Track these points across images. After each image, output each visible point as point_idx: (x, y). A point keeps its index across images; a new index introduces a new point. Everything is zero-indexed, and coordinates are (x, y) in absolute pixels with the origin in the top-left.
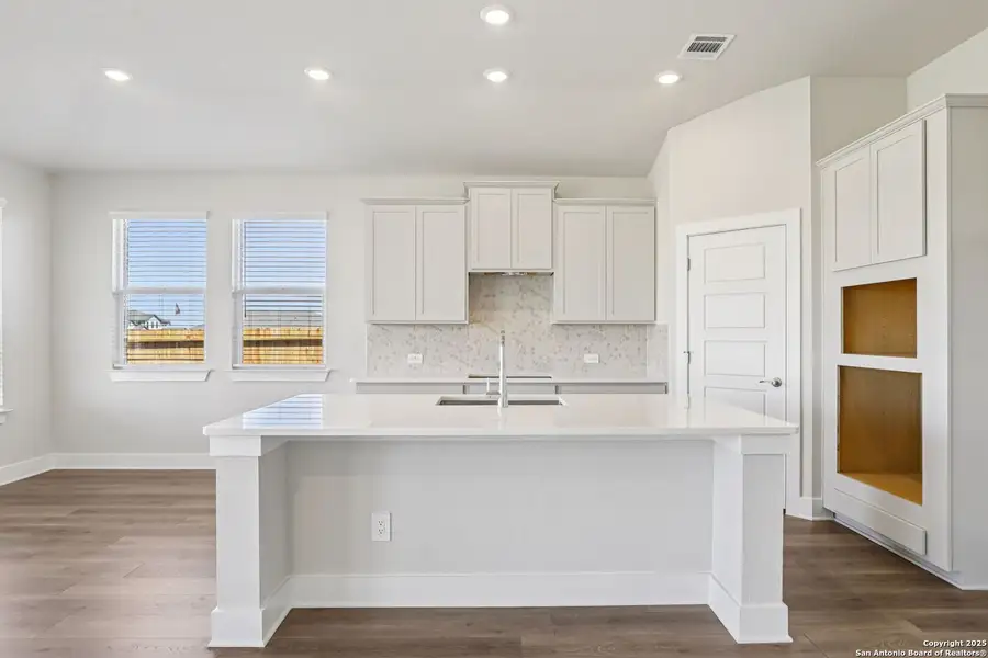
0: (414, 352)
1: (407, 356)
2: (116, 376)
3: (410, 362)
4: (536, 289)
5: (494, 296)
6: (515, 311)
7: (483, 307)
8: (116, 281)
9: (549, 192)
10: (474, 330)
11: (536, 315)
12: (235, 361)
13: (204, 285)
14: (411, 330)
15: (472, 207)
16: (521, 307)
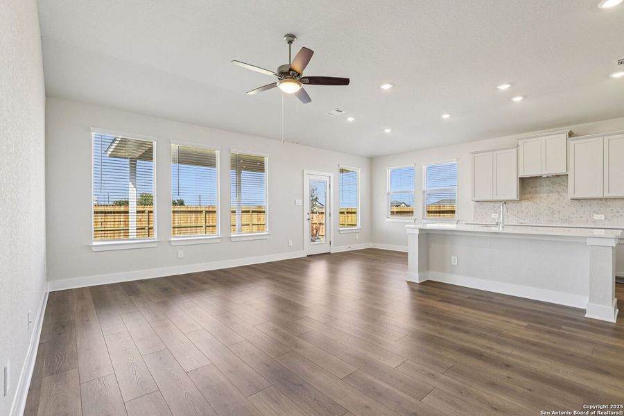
0: (494, 213)
1: (491, 214)
2: (388, 220)
3: (493, 217)
4: (561, 183)
5: (536, 187)
6: (549, 193)
7: (530, 193)
8: (388, 189)
9: (564, 136)
10: (525, 204)
11: (561, 196)
12: (423, 215)
13: (413, 190)
14: (493, 204)
15: (520, 148)
16: (552, 192)
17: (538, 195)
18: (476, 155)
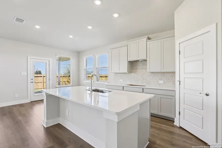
0: (121, 79)
3: (121, 81)
5: (137, 66)
6: (142, 69)
9: (145, 39)
10: (133, 74)
13: (93, 67)
14: (121, 74)
15: (129, 46)
16: (143, 69)
17: (138, 70)
18: (112, 50)
